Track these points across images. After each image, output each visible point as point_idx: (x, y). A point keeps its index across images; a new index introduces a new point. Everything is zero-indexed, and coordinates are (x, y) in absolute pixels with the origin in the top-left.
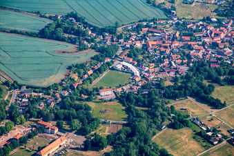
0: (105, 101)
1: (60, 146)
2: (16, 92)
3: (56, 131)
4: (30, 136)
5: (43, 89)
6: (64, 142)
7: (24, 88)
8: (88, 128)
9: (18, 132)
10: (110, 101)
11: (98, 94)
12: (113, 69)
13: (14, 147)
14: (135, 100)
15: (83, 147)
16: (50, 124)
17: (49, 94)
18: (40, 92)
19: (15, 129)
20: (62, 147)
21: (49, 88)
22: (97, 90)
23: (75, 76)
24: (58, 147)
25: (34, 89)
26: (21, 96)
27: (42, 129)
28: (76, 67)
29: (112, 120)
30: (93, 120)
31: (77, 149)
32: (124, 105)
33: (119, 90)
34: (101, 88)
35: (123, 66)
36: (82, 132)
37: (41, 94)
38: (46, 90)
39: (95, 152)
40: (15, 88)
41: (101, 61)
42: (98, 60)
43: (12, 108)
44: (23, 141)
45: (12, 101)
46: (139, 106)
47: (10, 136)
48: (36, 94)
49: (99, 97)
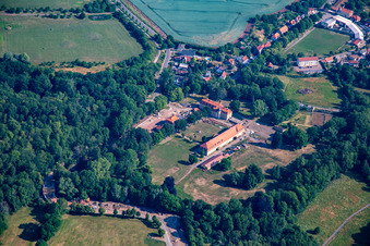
0: (306, 76)
1: (235, 138)
2: (170, 53)
3: (230, 115)
4: (190, 120)
5: (210, 50)
6: (240, 134)
7: (182, 48)
8: (279, 115)
9: (173, 112)
10: (314, 75)
11: (296, 65)
12: (320, 26)
13: (168, 133)
14: (354, 78)
15: (269, 142)
16: (221, 105)
17: (219, 60)
18: (205, 55)
19: (168, 108)
20: (238, 141)
21: (219, 50)
22: (294, 58)
23: (260, 35)
24: (231, 139)
25: (198, 49)
26: (177, 59)
27: (209, 111)
28: (262, 19)
29: (316, 105)
30: (286, 103)
31: (260, 144)
32: (336, 84)
33: (330, 60)
34: (300, 55)
35: (338, 22)
36: (268, 120)
37: (207, 58)
38: (215, 52)
39: (287, 152)
40: (169, 47)
41: (302, 13)
42: (297, 10)
43: (164, 75)
44: (180, 126)
45: (165, 65)
46: (361, 87)
47: (161, 117)
48: (199, 58)
49: (296, 69)
